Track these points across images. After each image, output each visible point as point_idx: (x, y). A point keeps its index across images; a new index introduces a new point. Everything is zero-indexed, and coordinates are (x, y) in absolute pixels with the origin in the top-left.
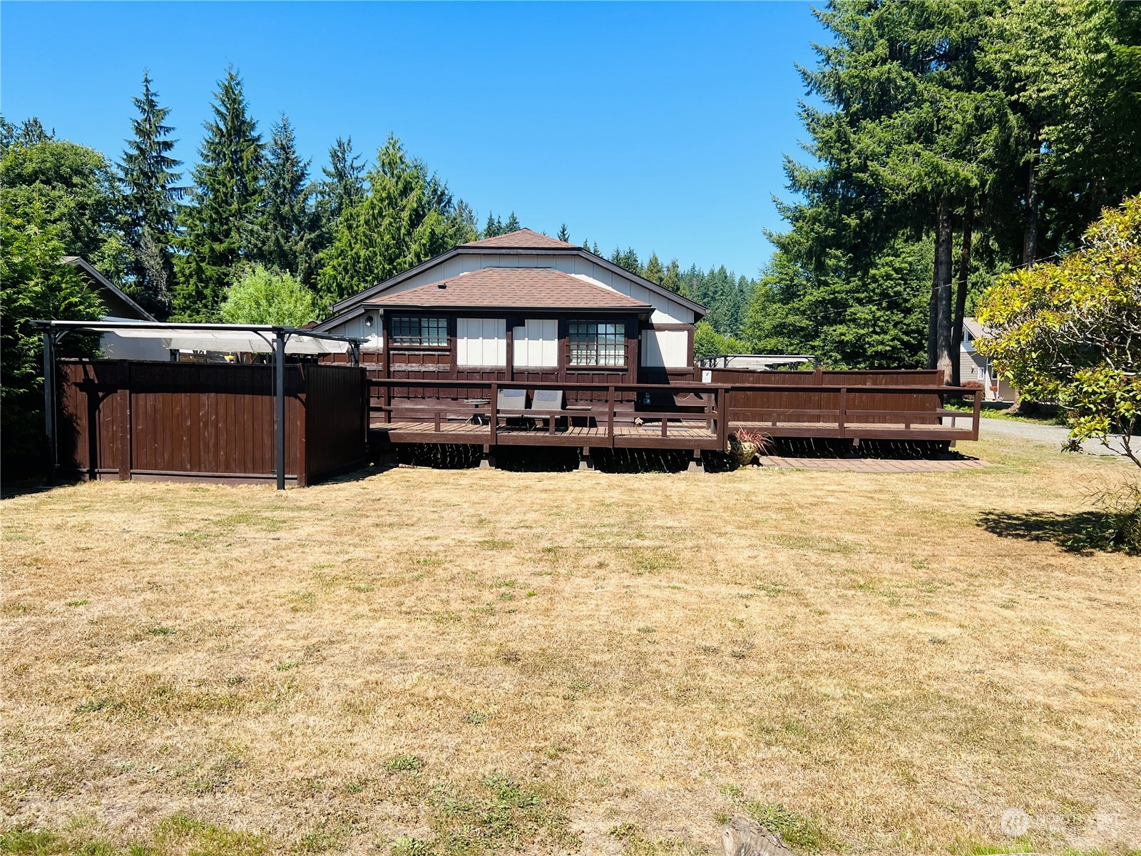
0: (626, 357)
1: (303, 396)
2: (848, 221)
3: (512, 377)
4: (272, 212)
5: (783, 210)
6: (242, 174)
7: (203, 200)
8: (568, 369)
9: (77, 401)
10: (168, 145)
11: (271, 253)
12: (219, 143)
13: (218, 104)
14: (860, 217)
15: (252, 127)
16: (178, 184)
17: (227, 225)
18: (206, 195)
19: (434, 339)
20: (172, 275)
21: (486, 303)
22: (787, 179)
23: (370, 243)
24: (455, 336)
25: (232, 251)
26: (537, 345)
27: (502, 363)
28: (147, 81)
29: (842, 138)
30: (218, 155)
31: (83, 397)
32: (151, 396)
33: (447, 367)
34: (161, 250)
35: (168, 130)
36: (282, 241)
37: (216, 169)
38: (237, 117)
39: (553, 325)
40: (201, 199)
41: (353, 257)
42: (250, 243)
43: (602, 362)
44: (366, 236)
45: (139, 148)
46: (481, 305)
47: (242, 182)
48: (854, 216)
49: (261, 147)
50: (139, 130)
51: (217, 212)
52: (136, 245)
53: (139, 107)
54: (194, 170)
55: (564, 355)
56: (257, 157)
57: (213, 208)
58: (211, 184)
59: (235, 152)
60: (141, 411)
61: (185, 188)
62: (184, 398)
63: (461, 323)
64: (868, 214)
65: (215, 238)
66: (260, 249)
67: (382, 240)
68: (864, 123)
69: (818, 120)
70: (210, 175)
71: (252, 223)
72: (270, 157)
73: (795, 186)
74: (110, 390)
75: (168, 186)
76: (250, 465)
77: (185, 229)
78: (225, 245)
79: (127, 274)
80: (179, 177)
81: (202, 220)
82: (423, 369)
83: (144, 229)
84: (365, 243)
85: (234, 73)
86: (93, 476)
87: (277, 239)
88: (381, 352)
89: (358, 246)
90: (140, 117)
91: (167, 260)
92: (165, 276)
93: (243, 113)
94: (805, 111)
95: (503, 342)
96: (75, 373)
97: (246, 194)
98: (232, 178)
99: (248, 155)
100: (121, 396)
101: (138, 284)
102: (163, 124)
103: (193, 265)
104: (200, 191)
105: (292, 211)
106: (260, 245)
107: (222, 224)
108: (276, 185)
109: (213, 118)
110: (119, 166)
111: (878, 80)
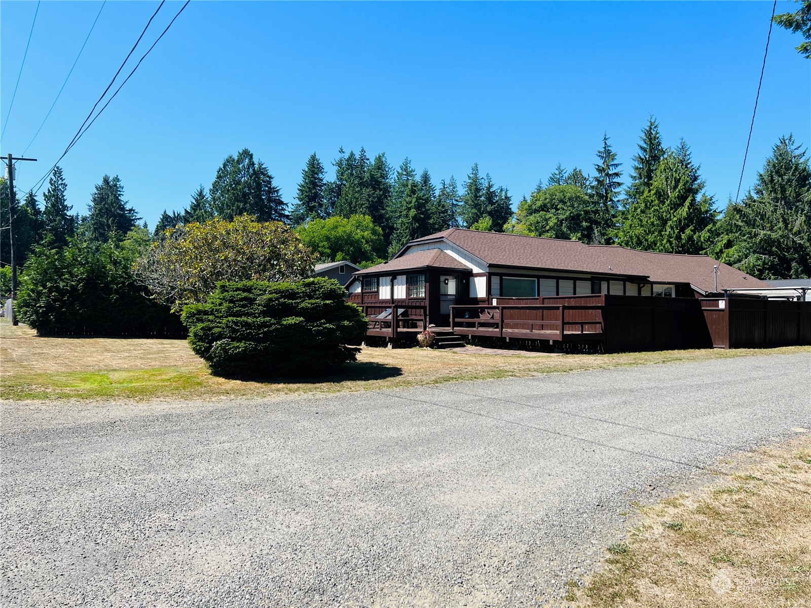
3: (392, 303)
8: (409, 300)
10: (616, 175)
12: (641, 168)
13: (642, 143)
15: (664, 152)
16: (619, 198)
19: (374, 288)
24: (379, 285)
27: (388, 297)
28: (605, 139)
33: (377, 300)
35: (617, 165)
37: (639, 184)
38: (654, 148)
39: (405, 278)
43: (418, 295)
45: (598, 180)
50: (600, 170)
53: (600, 156)
54: (627, 188)
55: (407, 292)
63: (381, 279)
70: (635, 189)
80: (620, 193)
85: (653, 121)
88: (361, 294)
90: (600, 162)
93: (659, 145)
102: (614, 162)
109: (639, 152)
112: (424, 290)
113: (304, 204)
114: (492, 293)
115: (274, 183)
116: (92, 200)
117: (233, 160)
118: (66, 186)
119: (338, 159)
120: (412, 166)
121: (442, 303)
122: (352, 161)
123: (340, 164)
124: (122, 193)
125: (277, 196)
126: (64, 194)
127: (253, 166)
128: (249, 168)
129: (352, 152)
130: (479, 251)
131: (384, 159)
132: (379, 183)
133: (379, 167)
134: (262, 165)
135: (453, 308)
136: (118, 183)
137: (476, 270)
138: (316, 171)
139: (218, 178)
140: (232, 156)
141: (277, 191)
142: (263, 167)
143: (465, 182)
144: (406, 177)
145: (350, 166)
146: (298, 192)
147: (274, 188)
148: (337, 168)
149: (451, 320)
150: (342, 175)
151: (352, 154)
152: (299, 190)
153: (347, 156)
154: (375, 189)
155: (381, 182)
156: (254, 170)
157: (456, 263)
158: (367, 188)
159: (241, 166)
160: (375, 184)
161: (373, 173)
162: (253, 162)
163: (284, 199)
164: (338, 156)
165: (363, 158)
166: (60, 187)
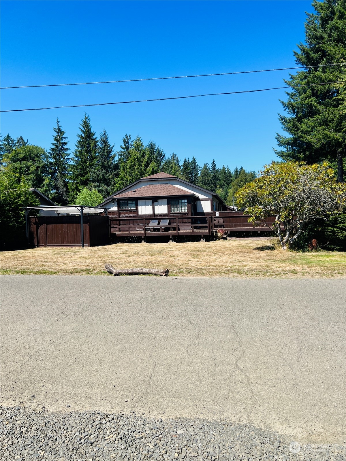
0: (188, 209)
1: (89, 223)
2: (300, 156)
3: (154, 217)
4: (101, 164)
5: (277, 153)
6: (90, 151)
7: (77, 162)
8: (171, 214)
9: (34, 227)
10: (65, 144)
11: (101, 180)
12: (82, 141)
13: (82, 127)
14: (304, 154)
15: (94, 134)
16: (69, 157)
17: (86, 170)
18: (78, 160)
19: (132, 207)
20: (67, 189)
21: (146, 196)
22: (277, 142)
23: (131, 175)
24: (138, 206)
25: (88, 180)
26: (161, 207)
27: (152, 213)
28: (58, 122)
29: (295, 127)
30: (82, 146)
31: (35, 226)
32: (51, 225)
33: (136, 215)
34: (64, 181)
35: (65, 138)
36: (105, 175)
37: (82, 151)
38: (88, 131)
39: (166, 201)
40: (76, 162)
41: (126, 180)
42: (94, 177)
43: (181, 211)
44: (130, 172)
45: (56, 146)
46: (144, 196)
47: (90, 155)
48: (302, 154)
49: (97, 142)
50: (56, 139)
51: (82, 166)
52: (55, 179)
53: (56, 131)
54: (74, 152)
55: (169, 210)
56: (96, 145)
57: (81, 165)
58: (80, 156)
59: (88, 144)
60: (49, 229)
61: (71, 158)
62: (59, 225)
63: (139, 202)
64: (307, 153)
65: (82, 175)
66: (97, 178)
67: (135, 173)
68: (303, 120)
69: (286, 120)
70: (79, 153)
71: (94, 169)
72: (100, 145)
73: (280, 144)
74: (41, 224)
75: (66, 158)
76: (76, 242)
77: (72, 173)
78: (85, 178)
79: (52, 190)
80: (69, 154)
81: (77, 169)
82: (129, 216)
83: (58, 174)
84: (130, 175)
85: (87, 116)
86: (38, 247)
87: (103, 175)
88: (117, 211)
89: (127, 176)
90: (56, 134)
91: (66, 183)
92: (65, 190)
93: (90, 130)
94: (281, 117)
95: (151, 207)
96: (33, 221)
97: (92, 159)
98: (87, 153)
99: (92, 145)
100: (44, 226)
101: (56, 193)
102: (64, 136)
103: (75, 186)
104: (76, 159)
105: (108, 164)
106: (97, 177)
107: (84, 170)
108: (102, 155)
109: (80, 133)
110: (49, 153)
111: (308, 104)
112: (186, 208)
137: (202, 197)
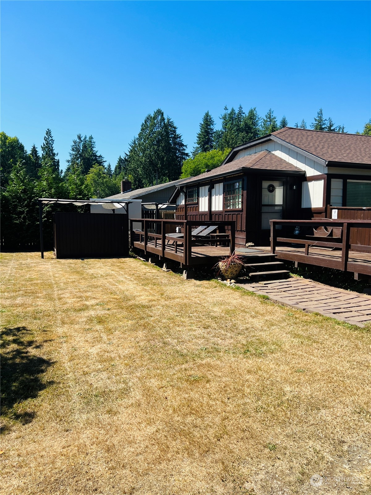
3: (209, 217)
8: (225, 212)
24: (199, 196)
27: (207, 209)
33: (197, 212)
55: (224, 203)
63: (200, 189)
82: (193, 214)
112: (240, 200)
113: (201, 146)
114: (331, 202)
115: (178, 132)
116: (71, 149)
117: (151, 117)
118: (54, 141)
119: (223, 115)
120: (274, 115)
121: (264, 216)
122: (233, 115)
123: (224, 118)
124: (94, 146)
125: (180, 140)
126: (53, 146)
127: (164, 121)
128: (161, 122)
129: (233, 109)
130: (316, 148)
131: (255, 112)
132: (250, 128)
133: (251, 117)
134: (170, 120)
135: (275, 223)
136: (92, 140)
137: (310, 172)
138: (209, 123)
139: (142, 130)
140: (150, 114)
141: (180, 137)
142: (171, 121)
143: (312, 123)
144: (269, 122)
145: (231, 118)
146: (197, 139)
147: (178, 135)
148: (222, 120)
149: (271, 239)
150: (226, 125)
151: (233, 110)
152: (198, 137)
153: (229, 111)
154: (247, 133)
155: (252, 128)
156: (164, 123)
157: (284, 164)
158: (242, 132)
159: (156, 121)
160: (248, 129)
161: (246, 122)
162: (164, 118)
163: (184, 143)
164: (224, 112)
165: (241, 113)
166: (50, 142)
